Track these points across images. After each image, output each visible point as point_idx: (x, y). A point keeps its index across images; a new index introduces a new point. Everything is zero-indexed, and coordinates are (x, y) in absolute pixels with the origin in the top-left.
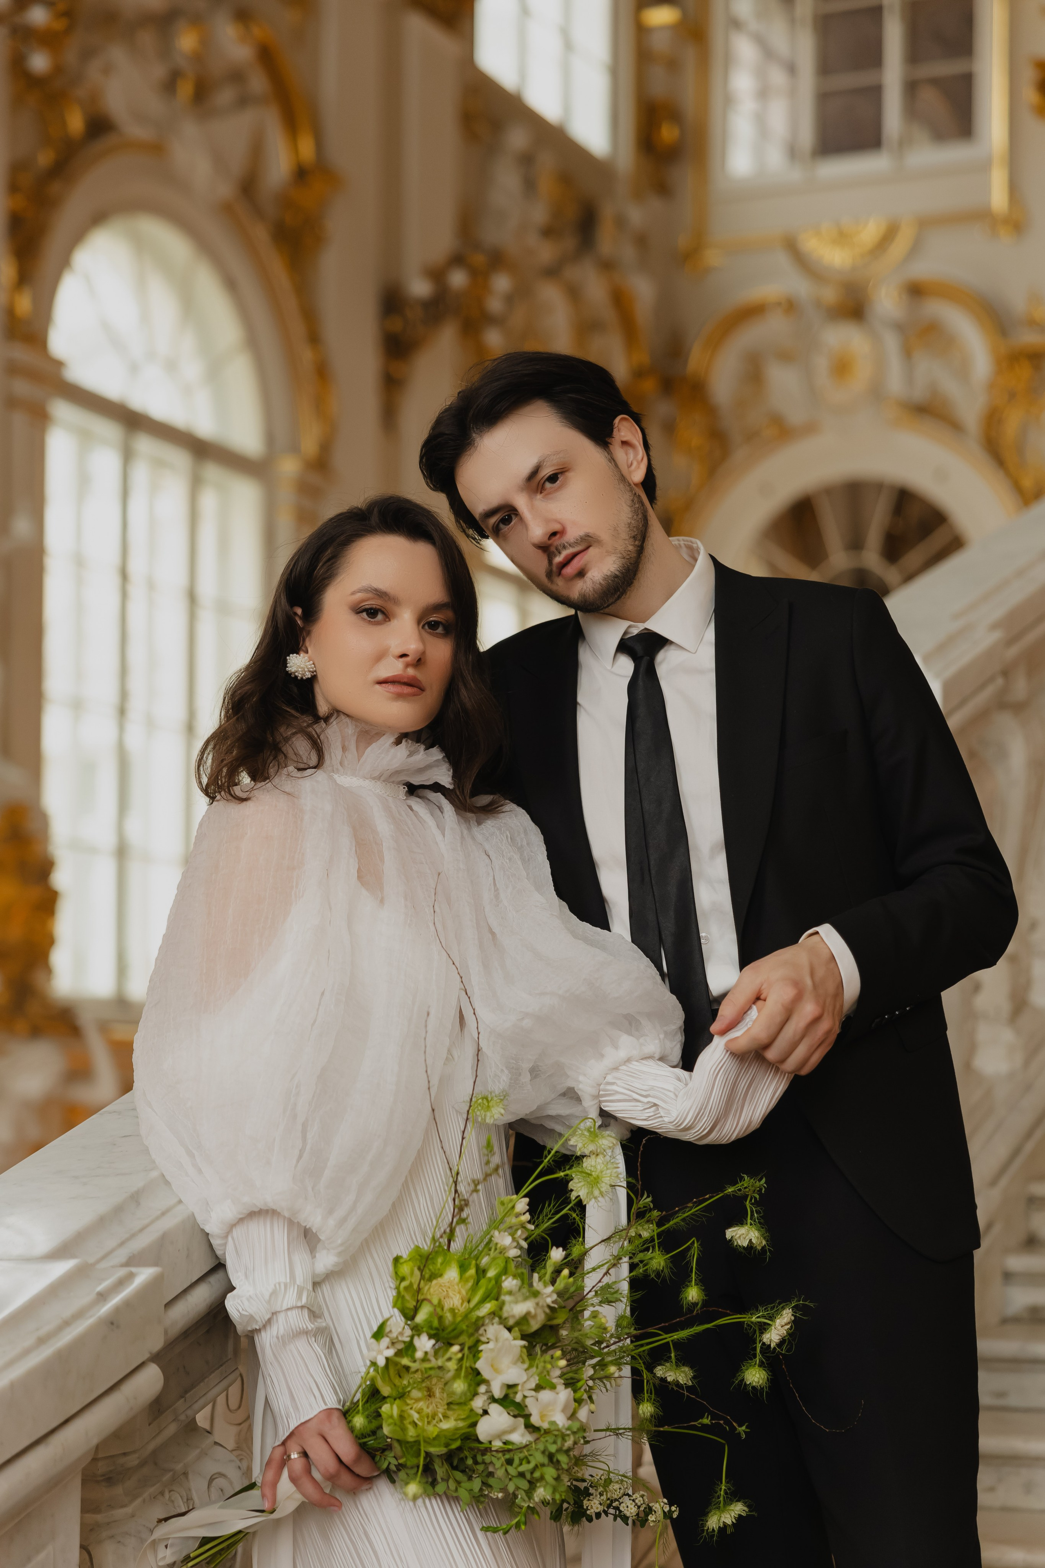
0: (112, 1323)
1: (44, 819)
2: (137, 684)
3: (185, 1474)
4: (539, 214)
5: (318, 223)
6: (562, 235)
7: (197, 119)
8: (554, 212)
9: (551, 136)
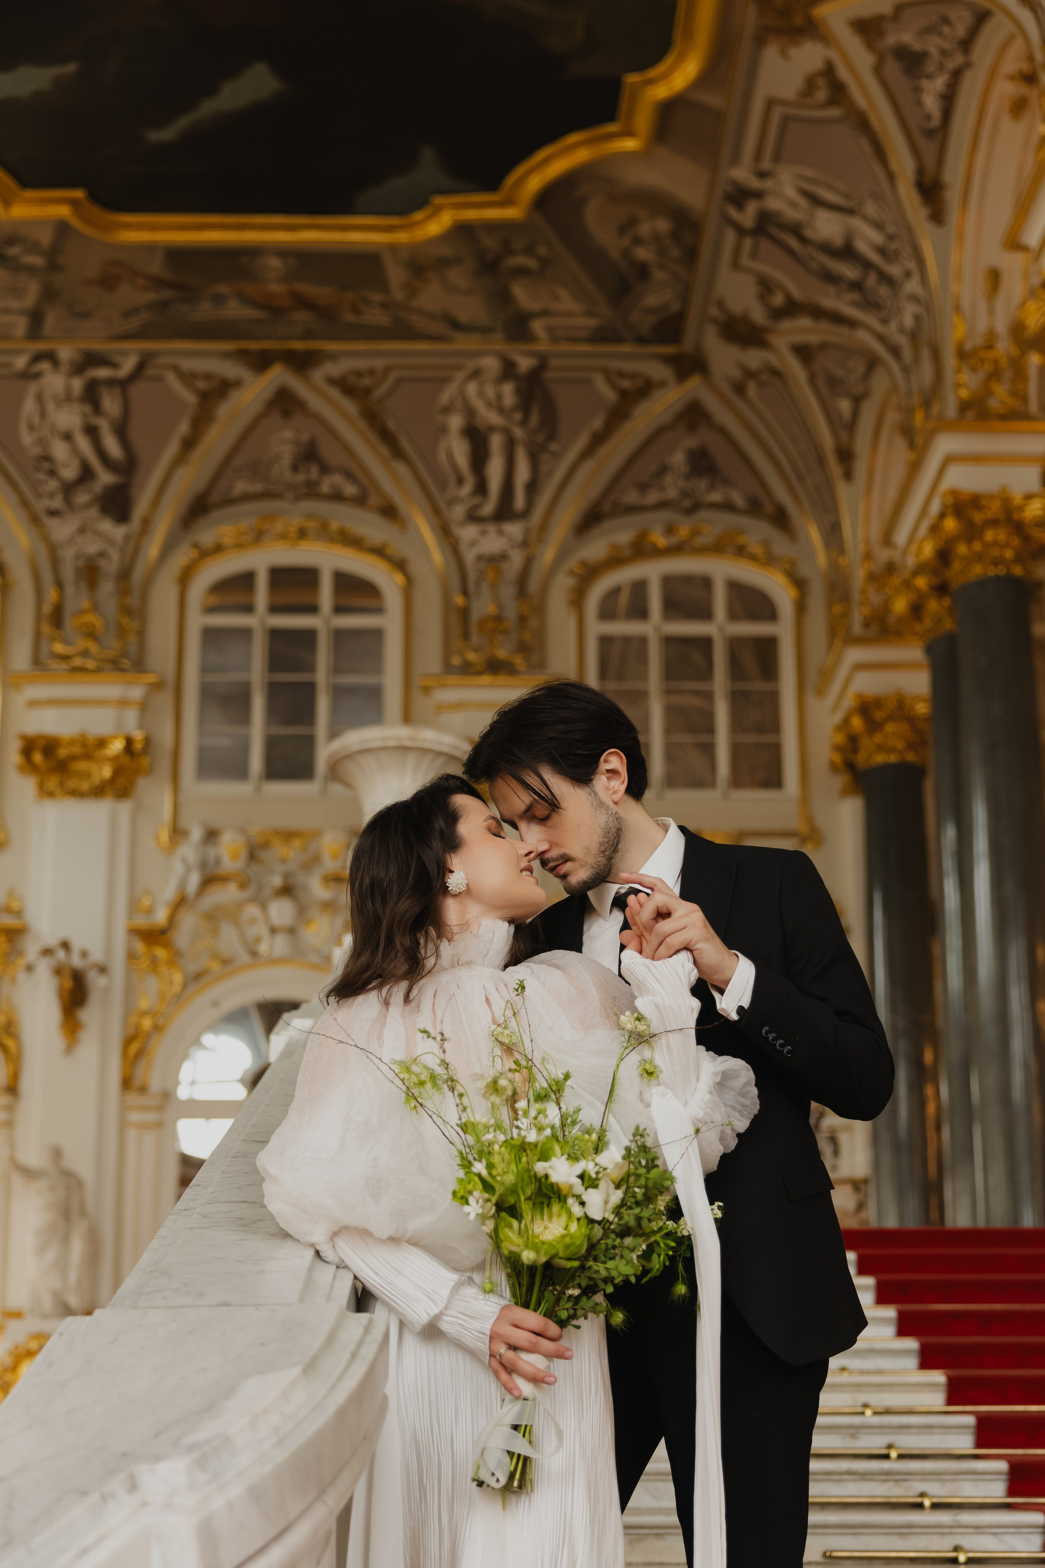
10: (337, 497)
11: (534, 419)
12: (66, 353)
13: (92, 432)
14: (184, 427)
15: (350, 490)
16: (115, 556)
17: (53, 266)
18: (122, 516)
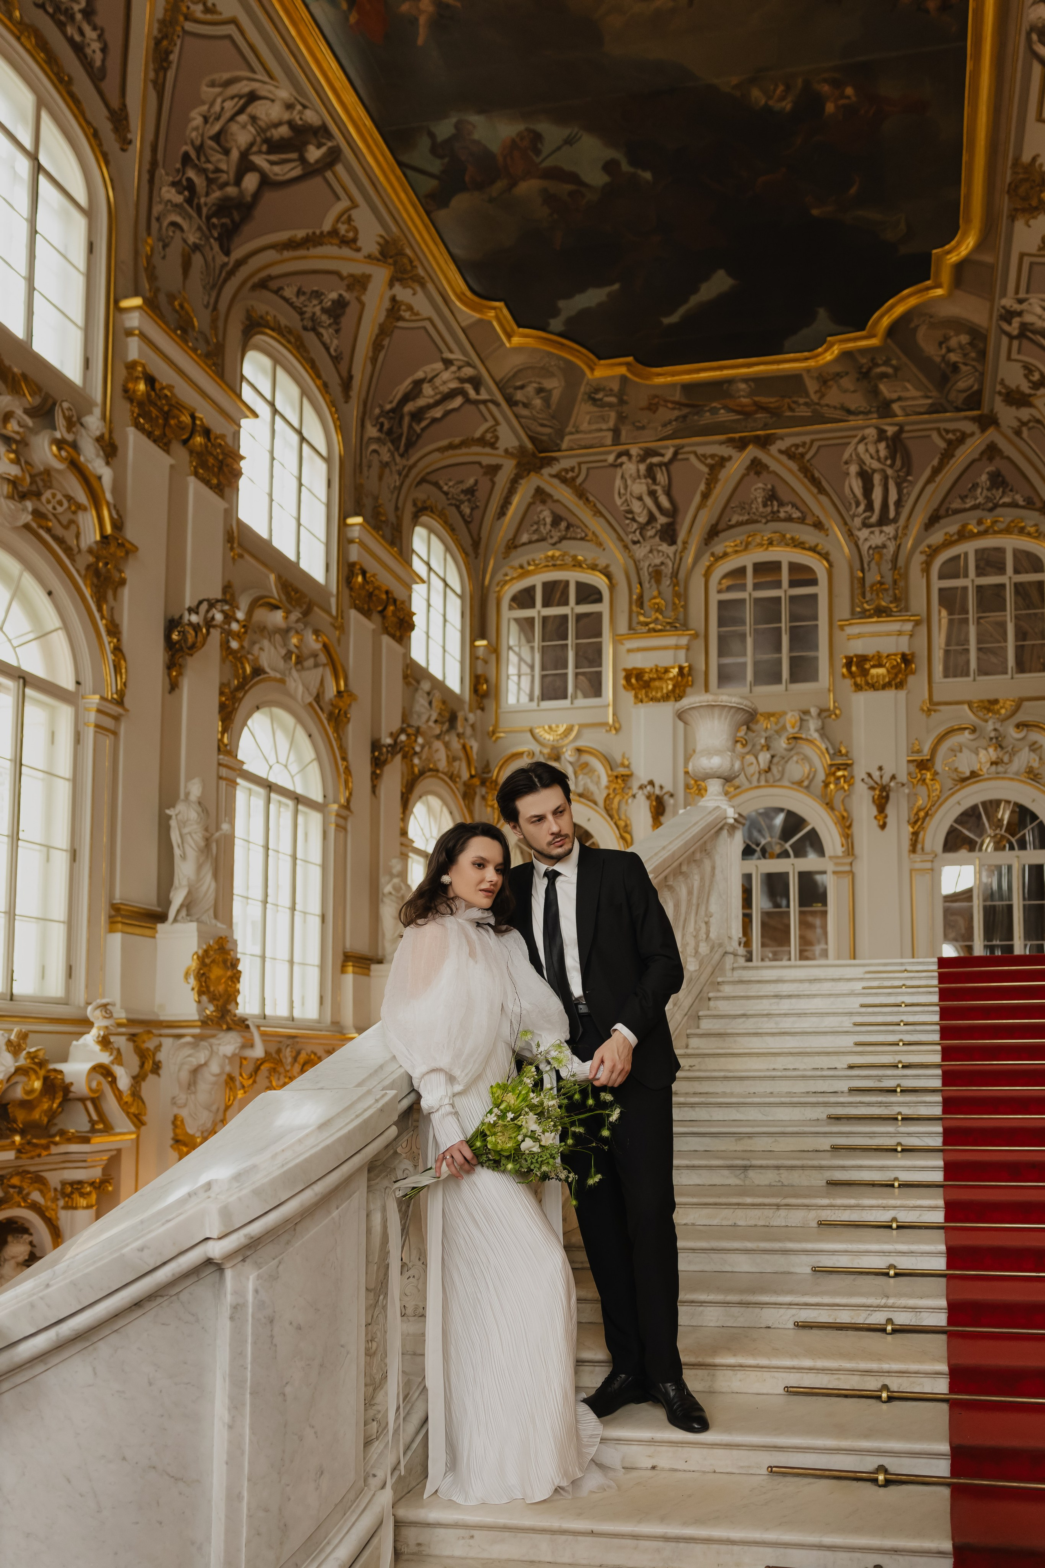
1: (236, 943)
2: (270, 891)
4: (434, 716)
5: (346, 713)
6: (443, 723)
7: (297, 670)
8: (440, 714)
9: (439, 685)
10: (789, 519)
11: (898, 463)
12: (634, 451)
13: (652, 494)
14: (702, 487)
15: (796, 514)
16: (670, 564)
17: (622, 402)
18: (673, 542)
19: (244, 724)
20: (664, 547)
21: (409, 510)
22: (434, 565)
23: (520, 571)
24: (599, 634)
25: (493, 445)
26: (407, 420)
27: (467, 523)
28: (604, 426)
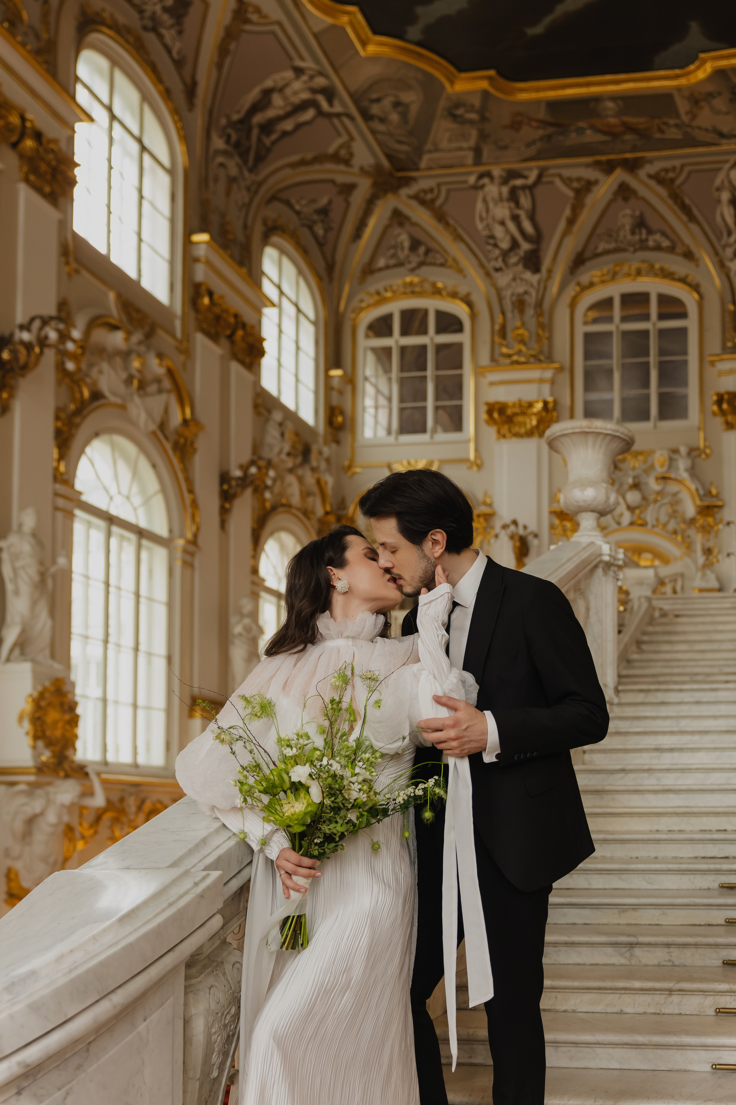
0: (202, 896)
1: (73, 685)
2: (112, 630)
3: (222, 962)
4: (287, 448)
5: (192, 443)
6: (295, 456)
7: (141, 397)
8: (293, 447)
9: (291, 416)
10: (658, 248)
12: (497, 172)
13: (516, 218)
14: (568, 212)
15: (666, 243)
16: (534, 293)
17: (483, 119)
18: (536, 269)
19: (82, 452)
20: (528, 275)
21: (258, 229)
22: (285, 288)
23: (376, 298)
24: (460, 366)
25: (347, 162)
26: (255, 132)
27: (321, 245)
28: (465, 145)
